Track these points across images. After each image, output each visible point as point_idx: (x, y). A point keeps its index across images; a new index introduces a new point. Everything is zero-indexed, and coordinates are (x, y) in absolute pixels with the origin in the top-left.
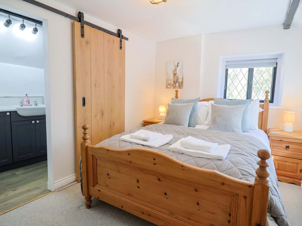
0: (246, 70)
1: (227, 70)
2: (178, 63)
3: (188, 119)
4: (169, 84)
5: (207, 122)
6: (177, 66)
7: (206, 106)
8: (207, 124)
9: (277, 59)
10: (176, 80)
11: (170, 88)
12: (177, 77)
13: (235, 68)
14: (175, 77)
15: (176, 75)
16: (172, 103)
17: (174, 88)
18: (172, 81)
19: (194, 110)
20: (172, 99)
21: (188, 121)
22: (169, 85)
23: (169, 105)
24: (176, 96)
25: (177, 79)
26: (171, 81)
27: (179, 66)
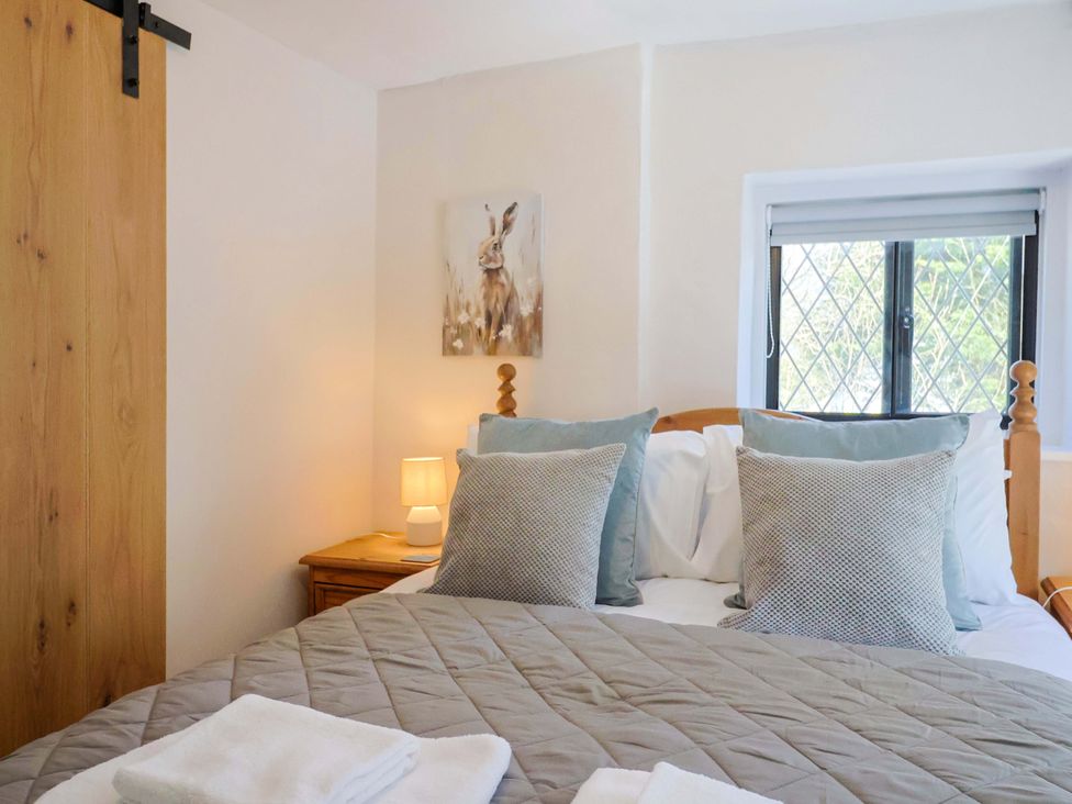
0: (870, 254)
1: (776, 253)
2: (510, 211)
3: (596, 552)
4: (462, 331)
5: (702, 562)
6: (507, 226)
7: (689, 458)
8: (706, 573)
9: (1037, 191)
10: (500, 308)
11: (466, 352)
12: (508, 289)
13: (814, 242)
14: (497, 290)
15: (503, 278)
16: (484, 446)
17: (492, 350)
18: (478, 313)
19: (625, 492)
20: (484, 418)
21: (595, 570)
22: (458, 336)
23: (465, 463)
24: (503, 398)
25: (508, 300)
26: (473, 310)
27: (516, 227)
